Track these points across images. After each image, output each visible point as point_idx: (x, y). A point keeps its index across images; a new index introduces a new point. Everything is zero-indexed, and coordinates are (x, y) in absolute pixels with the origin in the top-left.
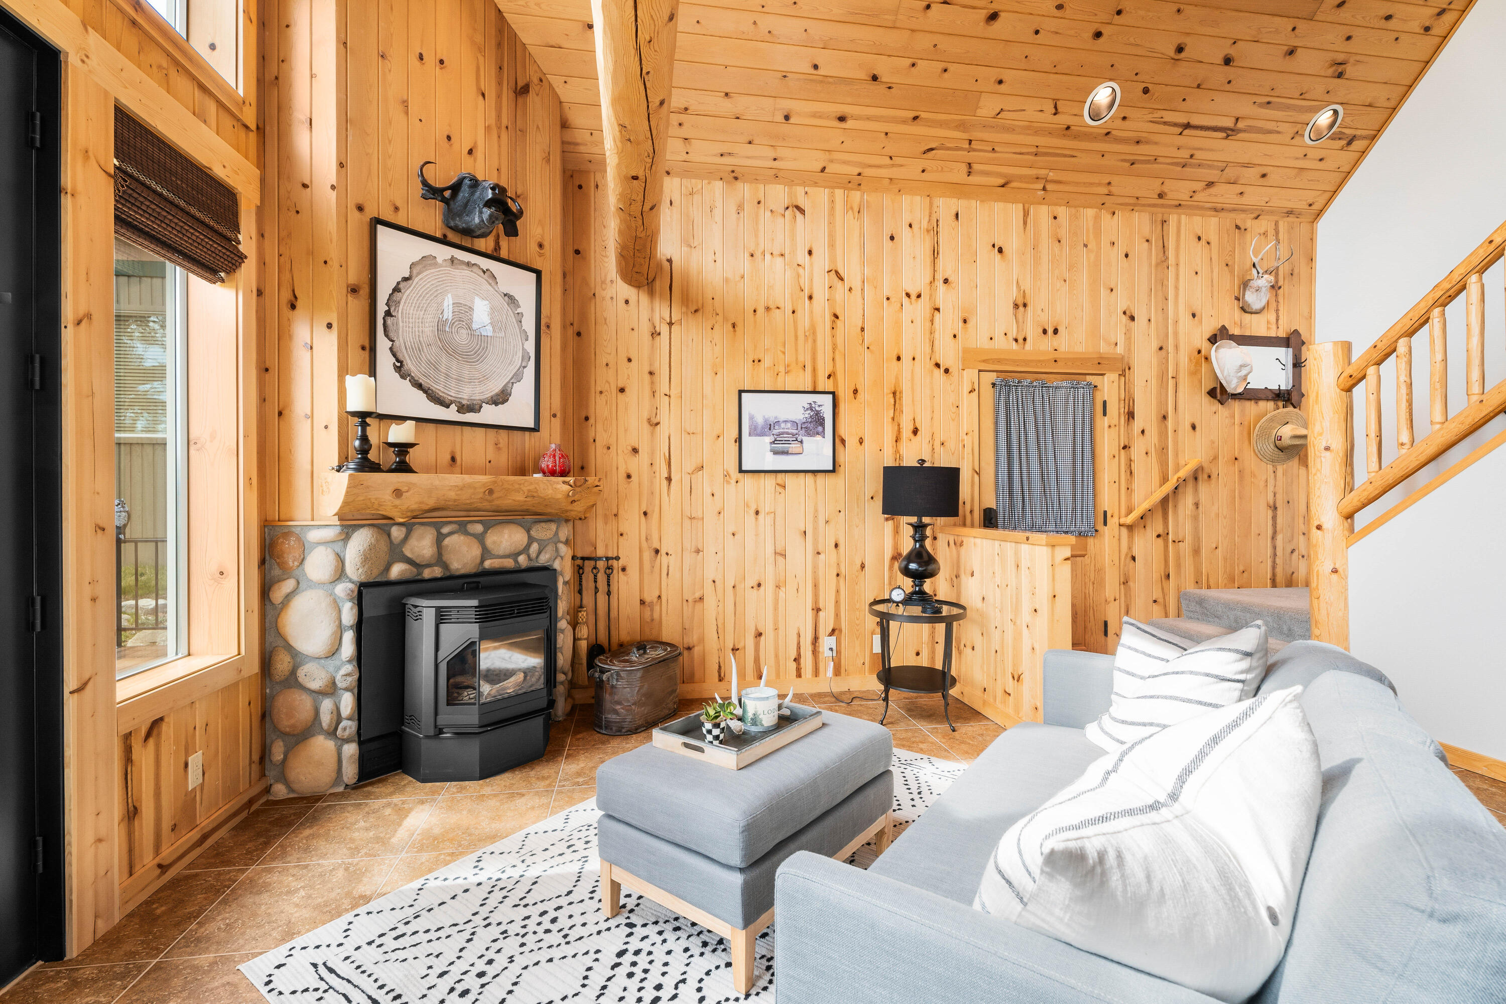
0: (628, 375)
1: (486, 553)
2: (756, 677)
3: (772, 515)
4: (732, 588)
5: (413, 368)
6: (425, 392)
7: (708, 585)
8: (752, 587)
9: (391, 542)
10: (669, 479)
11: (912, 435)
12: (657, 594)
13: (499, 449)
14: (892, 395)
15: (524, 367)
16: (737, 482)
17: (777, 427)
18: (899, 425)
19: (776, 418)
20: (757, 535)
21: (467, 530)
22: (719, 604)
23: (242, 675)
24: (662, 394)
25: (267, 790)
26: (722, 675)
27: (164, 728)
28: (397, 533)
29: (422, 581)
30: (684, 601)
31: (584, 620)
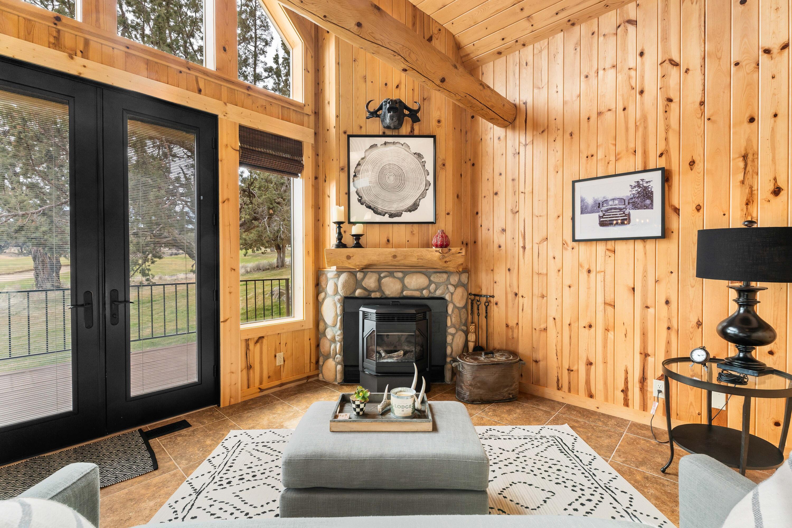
0: (500, 184)
1: (404, 287)
2: (587, 395)
3: (603, 274)
4: (568, 326)
5: (366, 199)
6: (372, 209)
7: (550, 320)
8: (585, 327)
9: (357, 279)
10: (524, 248)
11: (771, 197)
12: (516, 322)
13: (413, 234)
14: (742, 159)
15: (427, 190)
16: (573, 249)
17: (605, 205)
18: (751, 187)
19: (604, 198)
20: (589, 288)
21: (394, 276)
22: (558, 335)
23: (303, 328)
24: (520, 192)
25: (318, 375)
26: (560, 386)
27: (265, 341)
28: (359, 275)
29: (371, 298)
30: (534, 329)
31: (473, 331)
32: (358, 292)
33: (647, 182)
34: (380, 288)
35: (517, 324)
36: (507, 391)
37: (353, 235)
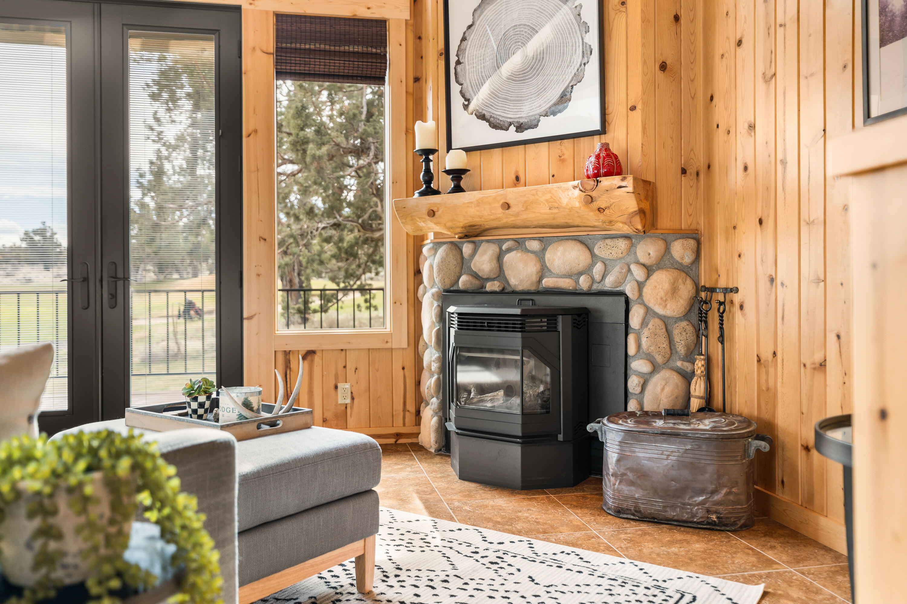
1: (544, 271)
5: (477, 103)
6: (488, 121)
9: (462, 257)
10: (784, 162)
12: (772, 349)
13: (563, 161)
15: (587, 62)
21: (526, 248)
23: (389, 345)
24: (778, 26)
27: (317, 358)
28: (467, 249)
29: (487, 293)
30: (802, 365)
31: (699, 372)
32: (464, 281)
34: (501, 272)
35: (775, 354)
36: (703, 503)
37: (448, 172)
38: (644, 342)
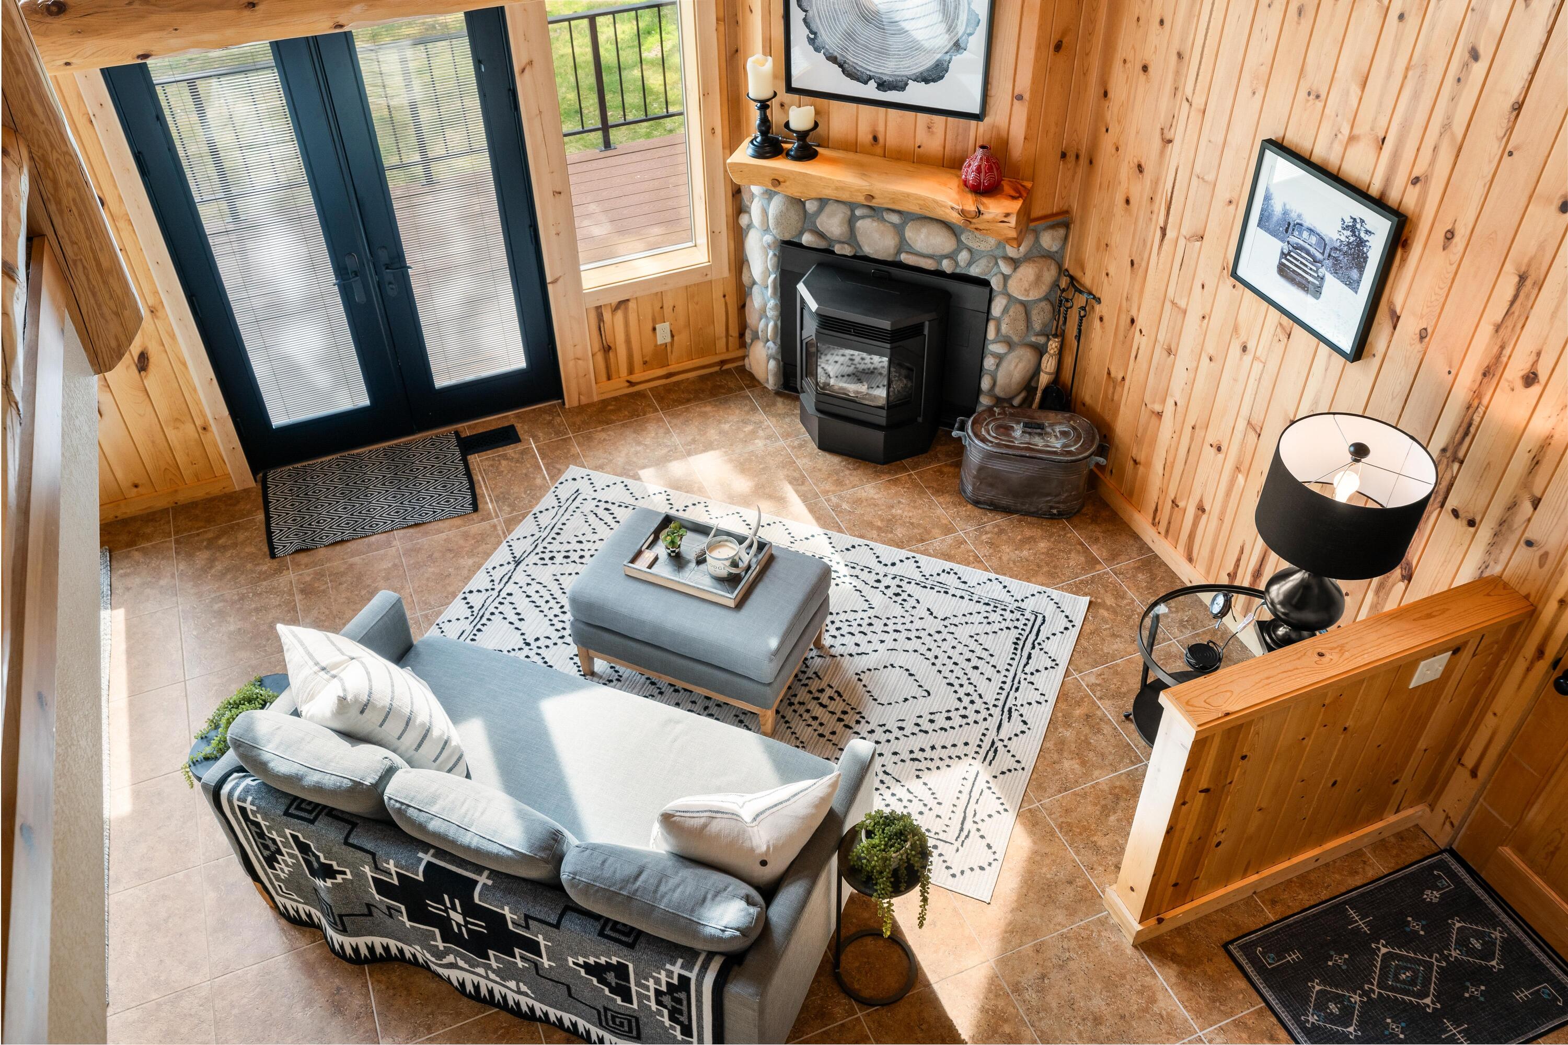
0: (1156, 48)
1: (903, 245)
2: (1185, 555)
3: (1262, 365)
4: (1191, 428)
5: (827, 40)
6: (841, 66)
7: (1170, 403)
9: (805, 214)
10: (1164, 231)
11: (1519, 384)
12: (1122, 374)
13: (933, 133)
14: (1516, 279)
15: (970, 35)
16: (1234, 287)
17: (1296, 233)
18: (1502, 348)
19: (1299, 216)
20: (1236, 379)
21: (883, 219)
22: (1174, 436)
23: (709, 278)
24: (1184, 97)
25: (743, 358)
26: (1157, 520)
27: (630, 306)
28: (811, 204)
29: (833, 255)
30: (1144, 404)
31: (1052, 352)
32: (808, 238)
33: (1367, 232)
34: (852, 236)
35: (1123, 378)
36: (1047, 502)
38: (1004, 328)
